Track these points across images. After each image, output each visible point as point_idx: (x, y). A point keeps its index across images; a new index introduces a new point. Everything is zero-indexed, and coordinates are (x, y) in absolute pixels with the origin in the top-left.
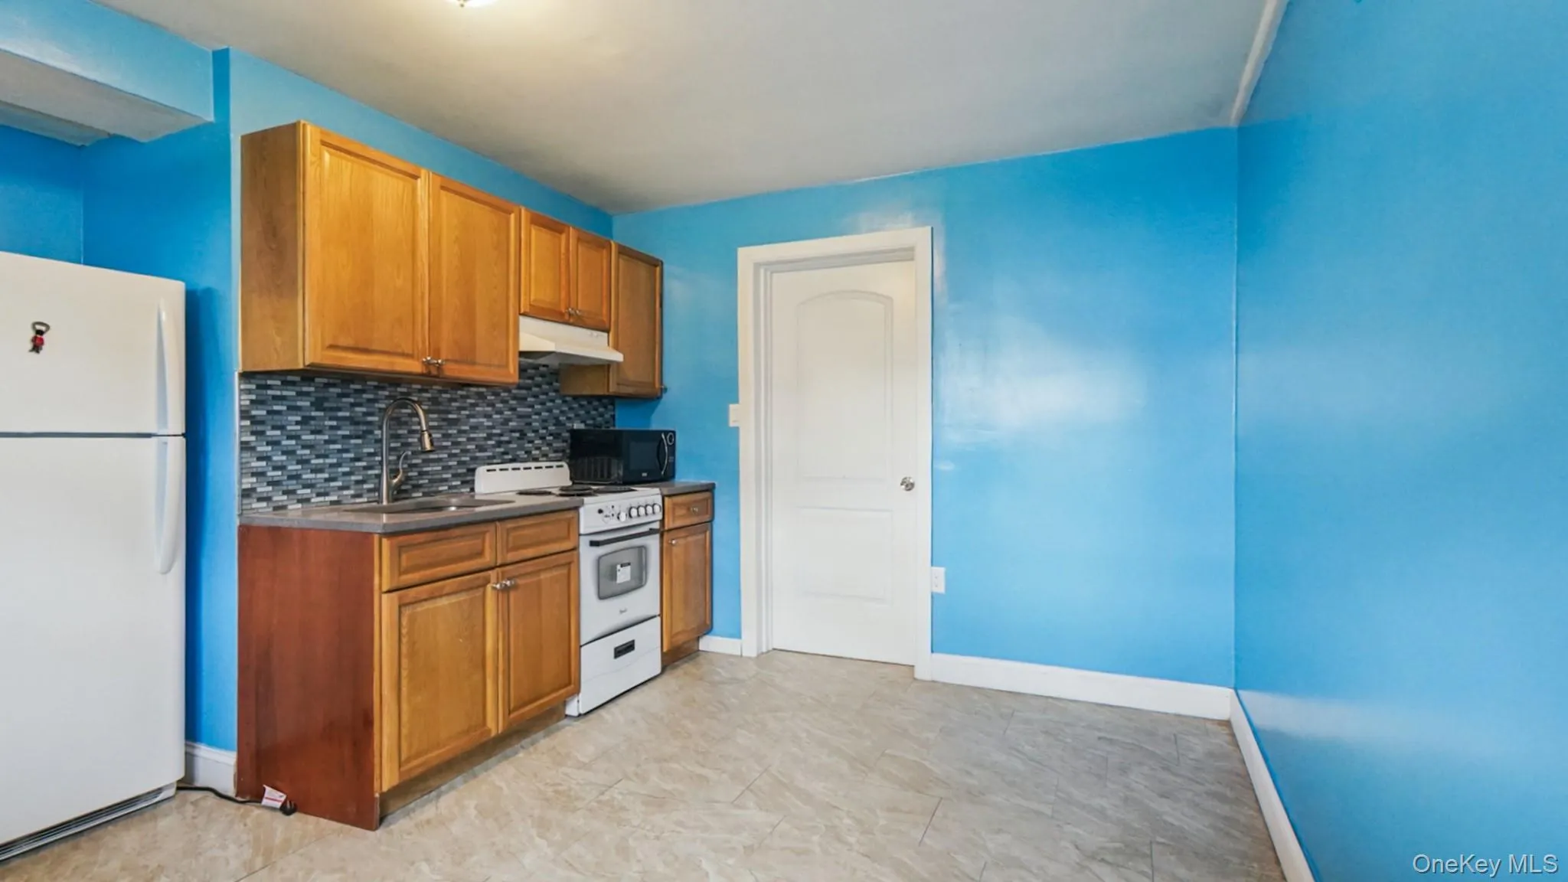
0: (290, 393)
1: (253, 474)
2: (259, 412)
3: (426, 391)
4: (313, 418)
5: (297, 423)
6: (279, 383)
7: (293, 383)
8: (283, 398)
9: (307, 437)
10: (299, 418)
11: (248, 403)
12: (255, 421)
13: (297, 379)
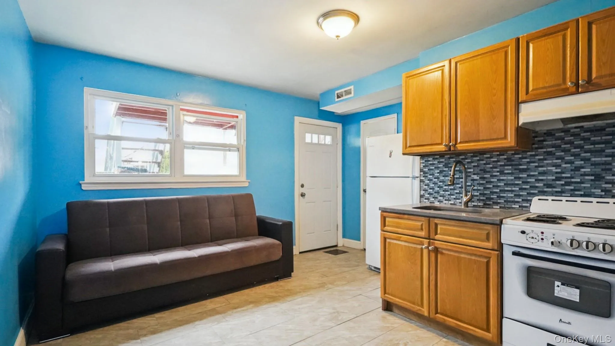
0: (436, 162)
1: (424, 190)
2: (426, 170)
3: (503, 155)
4: (444, 171)
5: (438, 173)
6: (432, 159)
7: (437, 159)
8: (433, 164)
9: (442, 178)
10: (439, 171)
11: (422, 167)
12: (425, 173)
13: (438, 157)
